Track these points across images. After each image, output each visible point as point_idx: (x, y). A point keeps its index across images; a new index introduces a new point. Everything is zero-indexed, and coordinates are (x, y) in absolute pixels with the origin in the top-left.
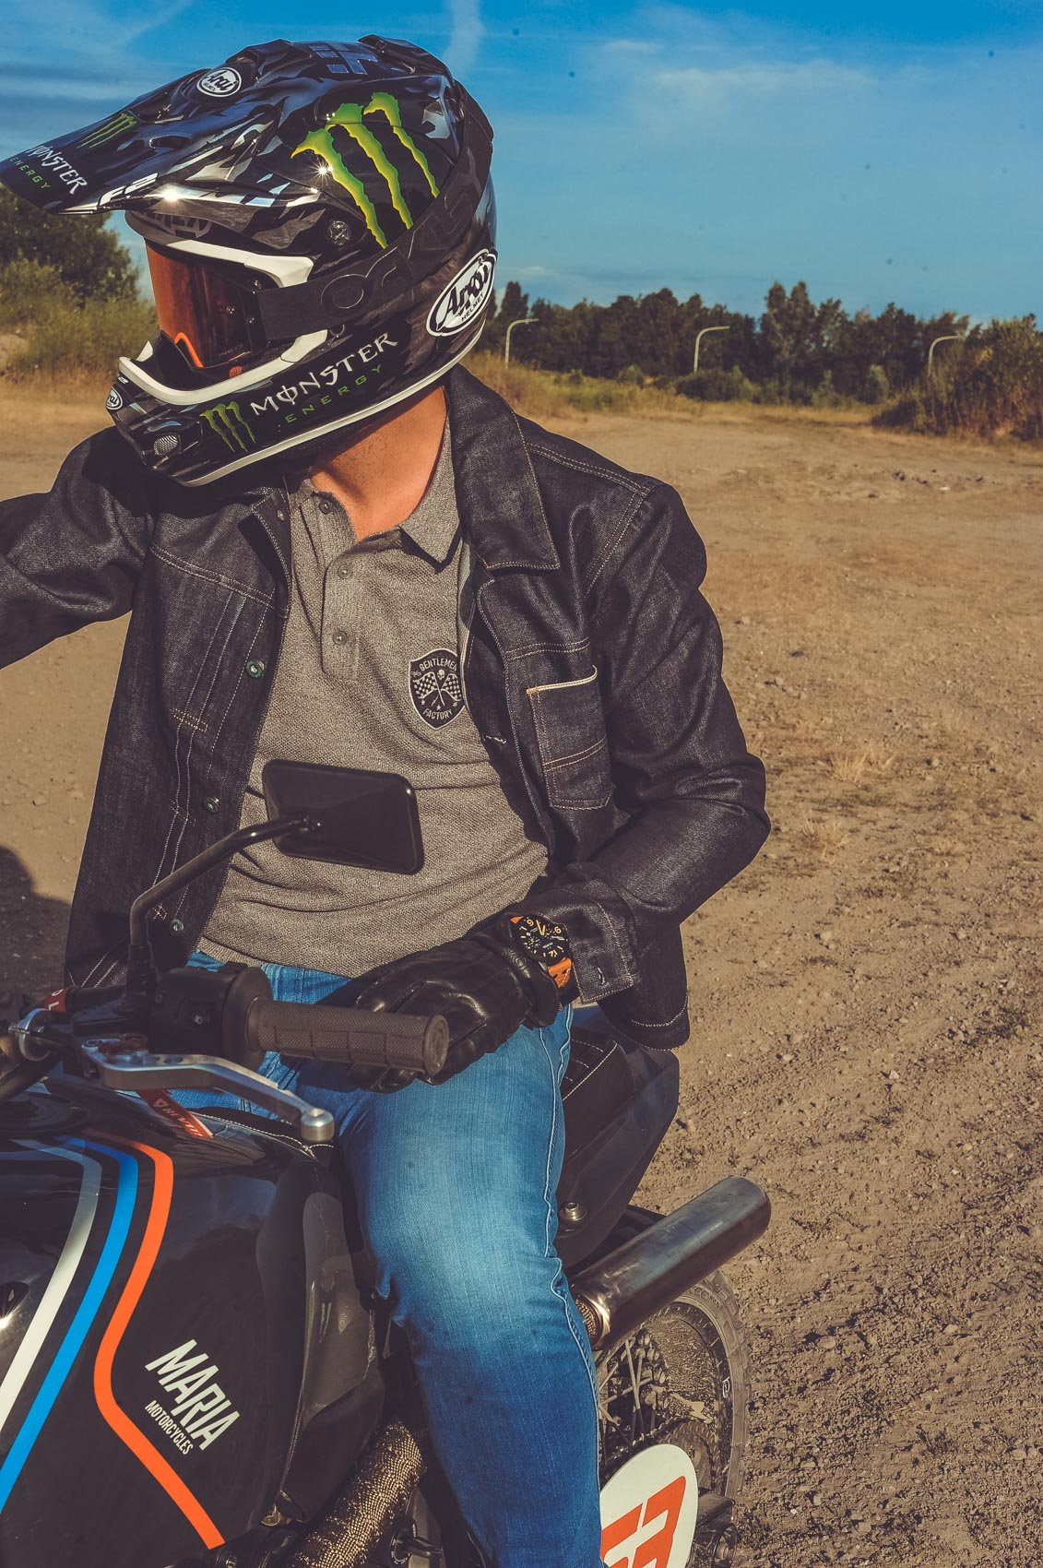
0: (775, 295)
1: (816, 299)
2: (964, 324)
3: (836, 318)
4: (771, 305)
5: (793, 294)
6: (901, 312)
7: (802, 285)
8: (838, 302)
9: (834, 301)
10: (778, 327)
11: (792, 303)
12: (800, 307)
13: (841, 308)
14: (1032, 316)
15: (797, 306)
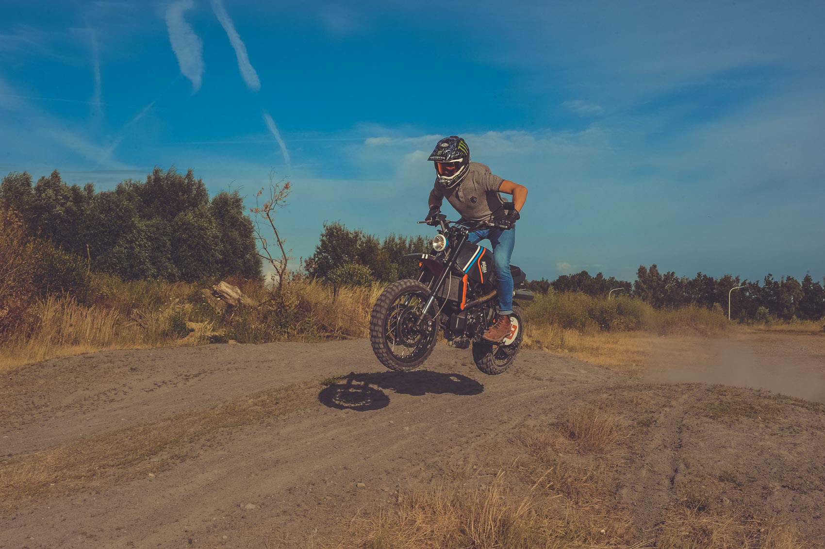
0: (642, 271)
1: (662, 272)
2: (737, 280)
3: (673, 281)
4: (640, 276)
5: (650, 271)
6: (705, 276)
7: (655, 266)
8: (673, 273)
9: (671, 273)
10: (645, 286)
11: (650, 274)
12: (654, 276)
13: (675, 276)
14: (770, 275)
15: (653, 276)
